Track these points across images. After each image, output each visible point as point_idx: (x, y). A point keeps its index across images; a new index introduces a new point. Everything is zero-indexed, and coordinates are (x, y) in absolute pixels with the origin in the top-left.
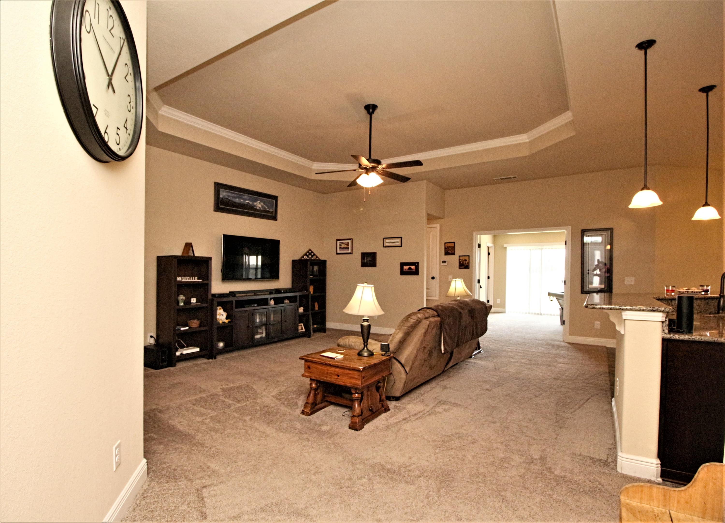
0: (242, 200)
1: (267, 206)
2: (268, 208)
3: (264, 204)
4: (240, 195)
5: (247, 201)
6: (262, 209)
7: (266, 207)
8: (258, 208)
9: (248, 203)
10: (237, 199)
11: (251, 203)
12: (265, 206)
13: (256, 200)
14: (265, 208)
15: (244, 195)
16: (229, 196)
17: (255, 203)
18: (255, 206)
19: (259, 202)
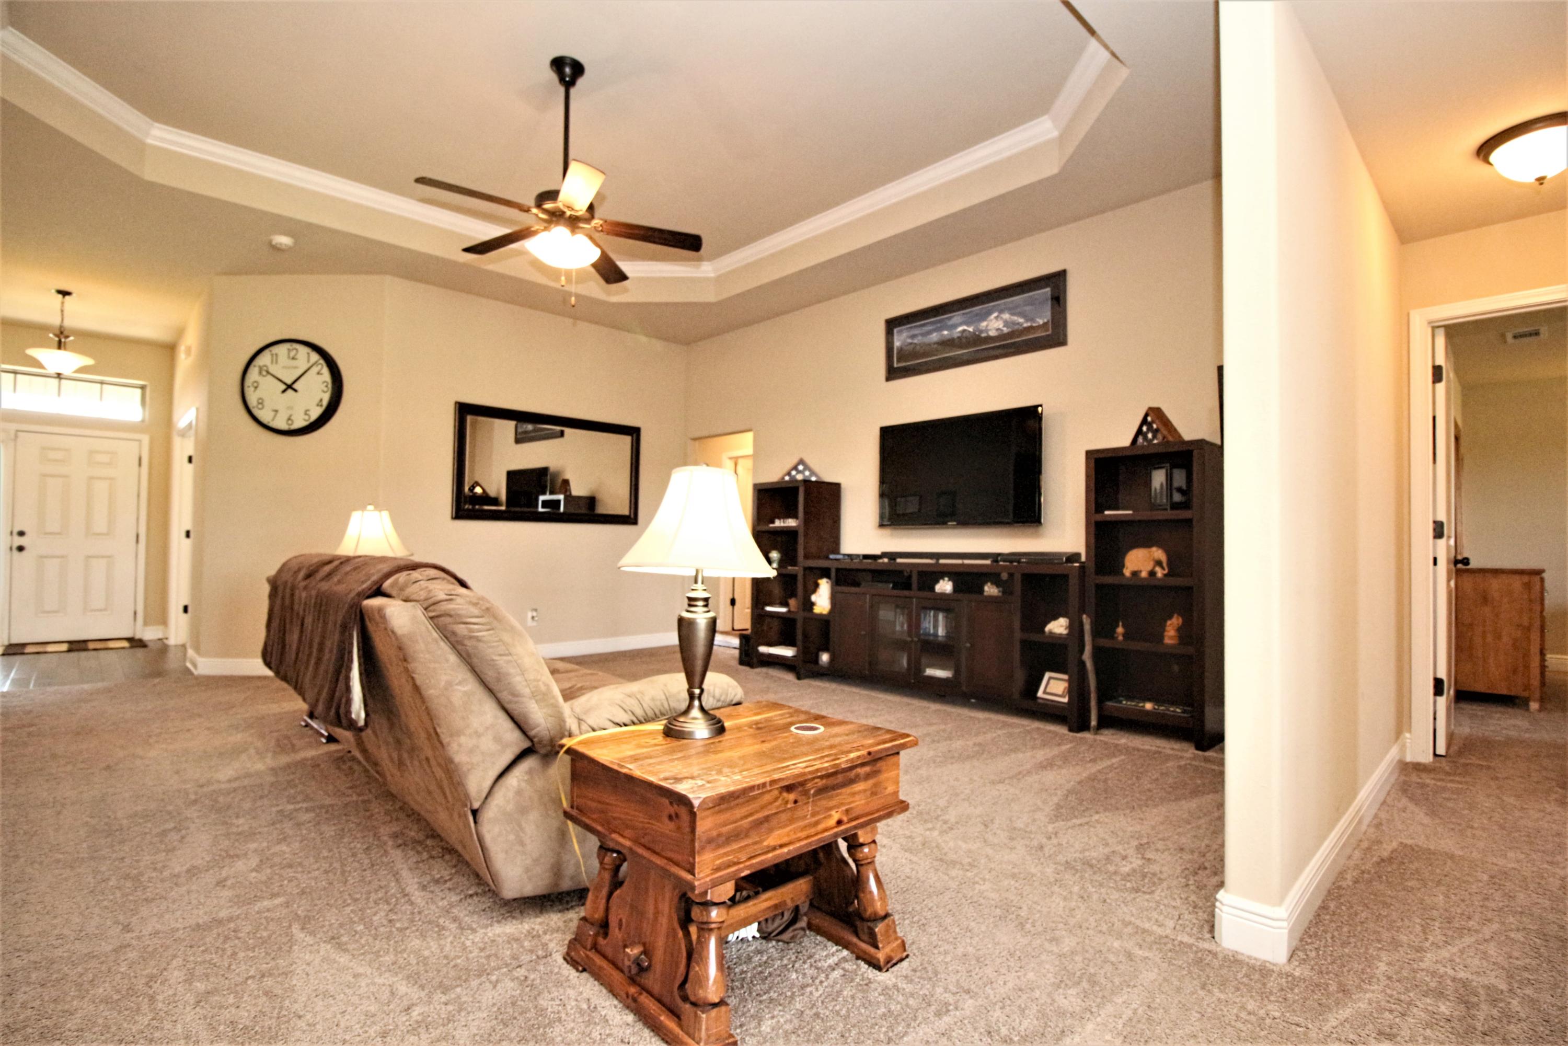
0: (946, 332)
1: (1020, 314)
2: (1027, 321)
3: (1012, 314)
4: (939, 321)
5: (960, 329)
6: (1005, 330)
7: (1021, 320)
8: (992, 333)
9: (964, 331)
10: (935, 334)
11: (971, 329)
12: (1015, 318)
13: (985, 316)
14: (1014, 323)
15: (950, 318)
16: (913, 337)
17: (984, 324)
18: (981, 331)
19: (995, 314)
